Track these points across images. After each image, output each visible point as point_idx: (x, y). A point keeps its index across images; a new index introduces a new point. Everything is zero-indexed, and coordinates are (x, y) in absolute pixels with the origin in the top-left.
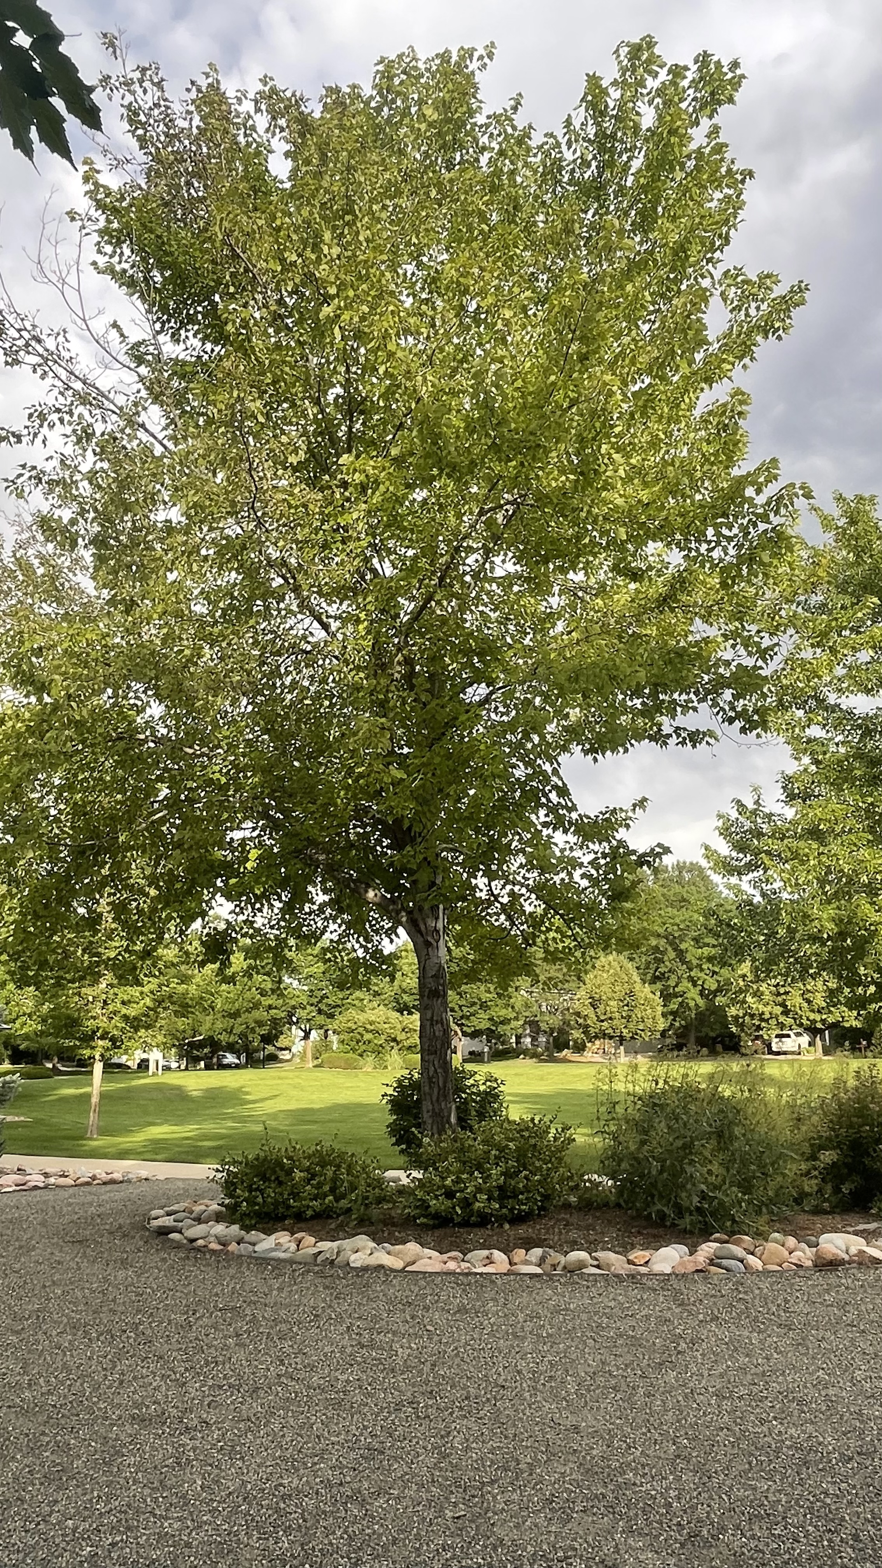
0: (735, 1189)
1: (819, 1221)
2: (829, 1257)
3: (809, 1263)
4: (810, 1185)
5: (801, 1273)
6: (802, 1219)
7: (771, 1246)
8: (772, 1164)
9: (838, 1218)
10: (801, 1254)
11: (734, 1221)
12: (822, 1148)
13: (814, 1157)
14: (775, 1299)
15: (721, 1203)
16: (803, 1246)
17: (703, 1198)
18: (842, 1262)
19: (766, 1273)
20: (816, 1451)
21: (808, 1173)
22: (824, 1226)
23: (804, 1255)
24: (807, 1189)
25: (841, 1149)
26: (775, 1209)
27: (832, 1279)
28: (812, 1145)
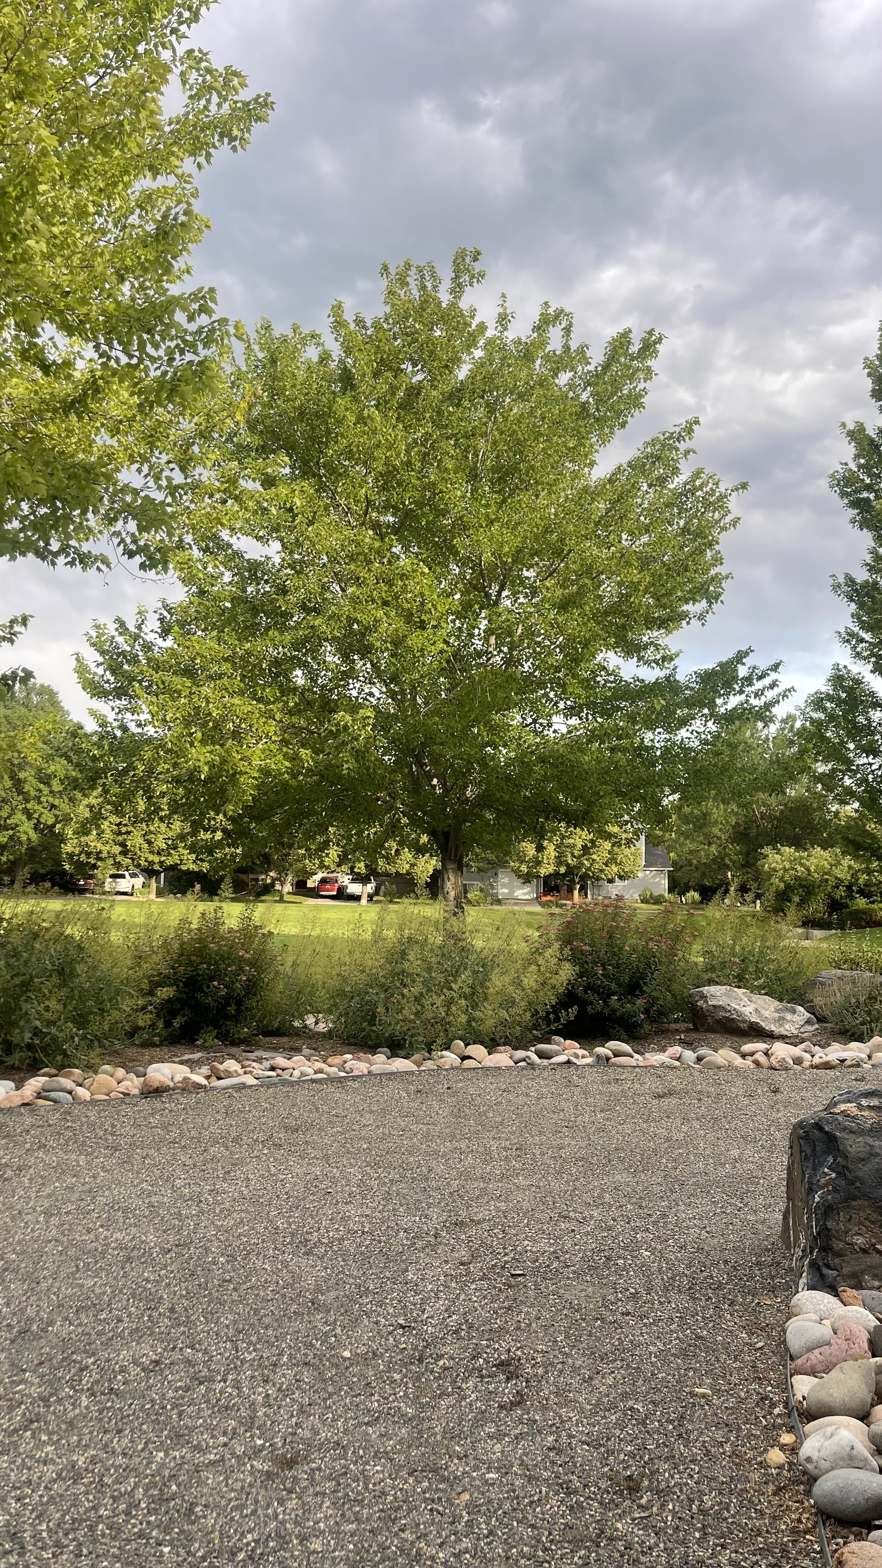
0: (70, 1025)
1: (147, 1053)
2: (156, 1084)
3: (136, 1091)
4: (143, 1020)
5: (127, 1100)
6: (132, 1052)
7: (101, 1077)
8: (110, 1000)
9: (166, 1050)
10: (129, 1083)
11: (65, 1055)
12: (159, 984)
13: (151, 993)
14: (102, 1124)
15: (55, 1039)
16: (132, 1075)
17: (35, 1035)
18: (167, 1089)
19: (93, 1102)
20: (140, 1248)
21: (144, 1008)
22: (152, 1058)
23: (132, 1084)
24: (141, 1023)
25: (178, 986)
26: (107, 1043)
27: (158, 1104)
28: (150, 982)
